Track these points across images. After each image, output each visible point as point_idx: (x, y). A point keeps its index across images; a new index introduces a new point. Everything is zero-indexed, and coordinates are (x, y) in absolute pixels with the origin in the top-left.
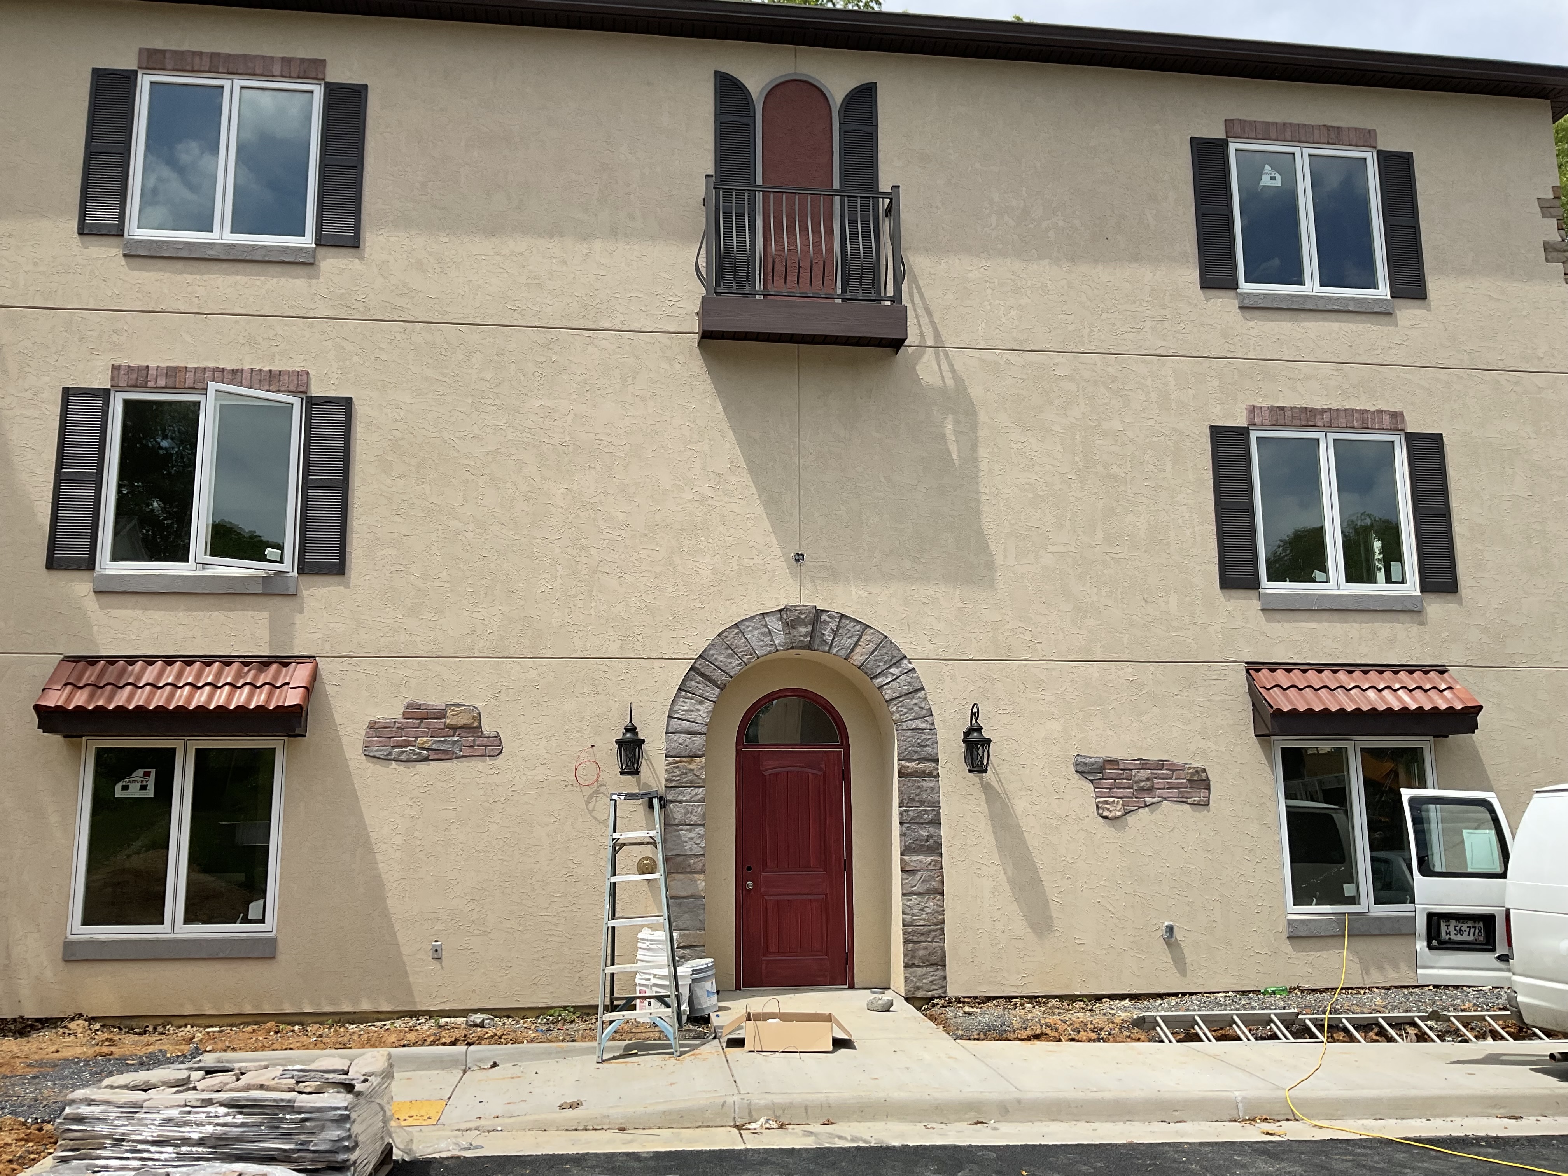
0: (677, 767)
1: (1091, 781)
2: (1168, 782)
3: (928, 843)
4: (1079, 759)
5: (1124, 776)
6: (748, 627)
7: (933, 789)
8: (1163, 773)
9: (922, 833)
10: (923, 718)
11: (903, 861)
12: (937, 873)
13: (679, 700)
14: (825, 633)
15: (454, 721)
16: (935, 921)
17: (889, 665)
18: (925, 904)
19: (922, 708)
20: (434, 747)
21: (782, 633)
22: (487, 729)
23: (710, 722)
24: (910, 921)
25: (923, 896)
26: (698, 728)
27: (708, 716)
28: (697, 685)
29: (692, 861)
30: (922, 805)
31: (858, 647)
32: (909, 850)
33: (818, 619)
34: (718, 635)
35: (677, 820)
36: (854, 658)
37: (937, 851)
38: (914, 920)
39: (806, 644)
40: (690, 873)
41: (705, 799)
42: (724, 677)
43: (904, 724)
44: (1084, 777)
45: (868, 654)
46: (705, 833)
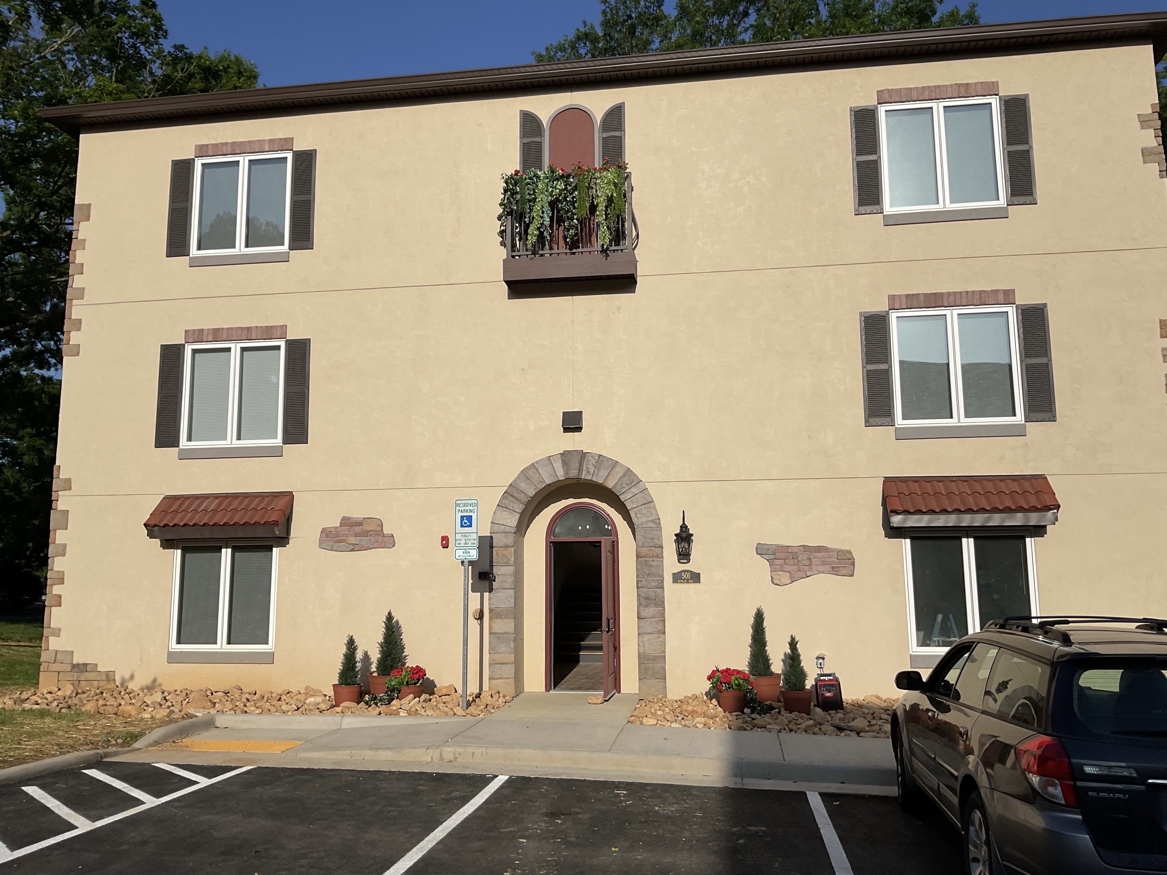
0: (497, 554)
1: (768, 560)
2: (823, 561)
3: (655, 602)
4: (759, 546)
5: (791, 557)
6: (540, 465)
7: (659, 566)
8: (819, 555)
10: (653, 521)
11: (638, 613)
12: (661, 620)
13: (498, 512)
14: (589, 467)
15: (367, 527)
16: (659, 651)
17: (630, 487)
18: (653, 640)
19: (652, 513)
20: (357, 543)
21: (561, 468)
22: (386, 532)
23: (517, 526)
24: (643, 650)
25: (651, 635)
26: (509, 529)
27: (515, 522)
28: (509, 503)
29: (506, 611)
30: (652, 577)
31: (611, 475)
32: (643, 606)
33: (584, 459)
34: (522, 471)
35: (497, 586)
36: (608, 483)
37: (661, 606)
38: (645, 650)
39: (576, 474)
40: (504, 618)
41: (514, 573)
42: (525, 497)
43: (640, 524)
44: (763, 558)
45: (616, 480)
46: (513, 594)
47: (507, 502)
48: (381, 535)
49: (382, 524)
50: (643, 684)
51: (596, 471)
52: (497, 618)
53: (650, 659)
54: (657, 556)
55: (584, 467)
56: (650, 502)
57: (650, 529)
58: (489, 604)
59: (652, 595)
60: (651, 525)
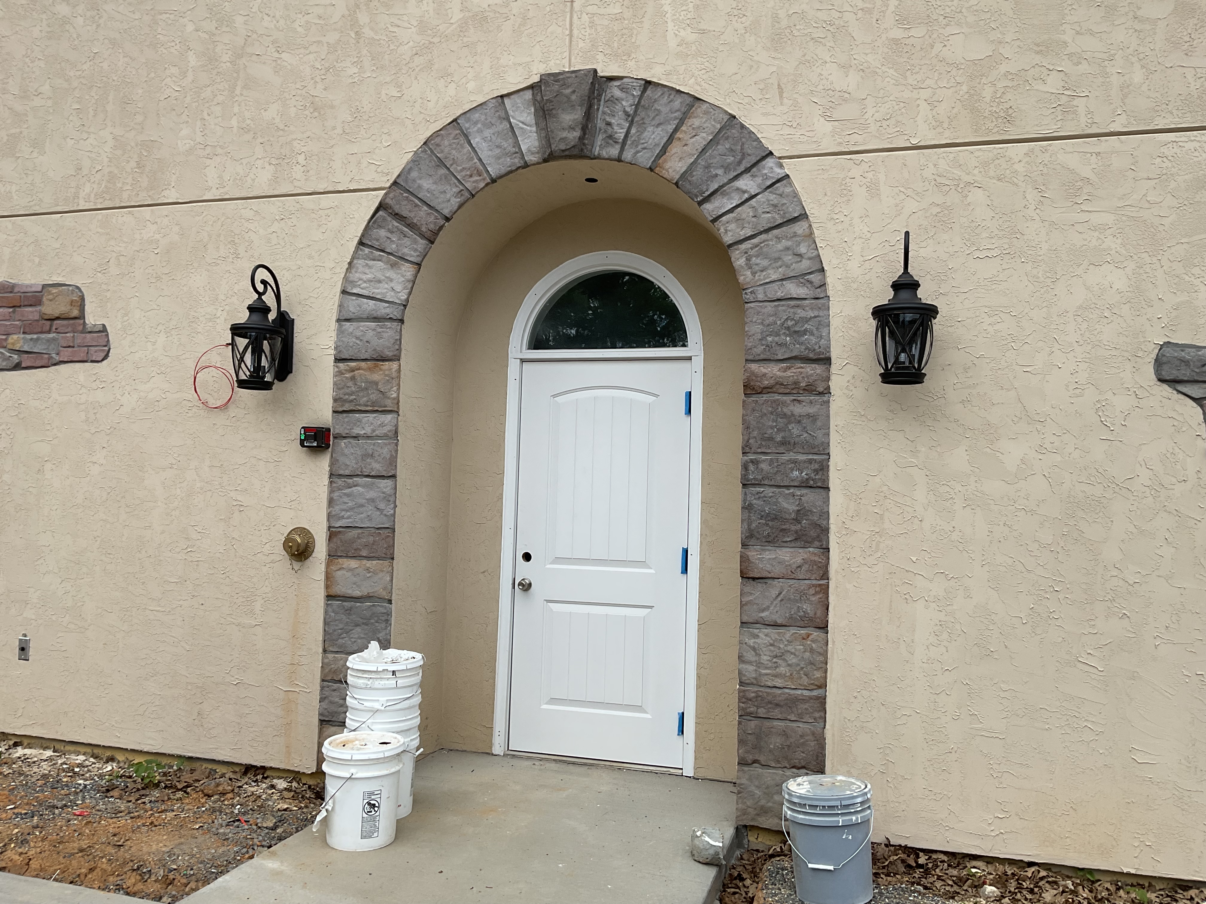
0: (353, 378)
1: (1198, 401)
3: (798, 527)
4: (1170, 351)
6: (476, 123)
7: (813, 418)
9: (786, 505)
10: (801, 277)
11: (744, 559)
12: (813, 585)
13: (359, 263)
14: (613, 121)
15: (50, 308)
16: (805, 680)
17: (735, 174)
18: (786, 645)
19: (800, 255)
20: (26, 348)
21: (534, 129)
22: (92, 319)
23: (407, 300)
24: (754, 676)
25: (782, 630)
26: (388, 311)
27: (404, 288)
28: (389, 235)
29: (371, 539)
30: (789, 451)
31: (675, 143)
32: (758, 539)
33: (600, 95)
34: (425, 143)
35: (350, 468)
36: (667, 165)
37: (817, 544)
38: (761, 675)
39: (573, 143)
40: (368, 558)
41: (396, 432)
42: (432, 219)
43: (760, 289)
44: (1179, 392)
45: (693, 156)
46: (393, 492)
47: (383, 233)
48: (81, 328)
49: (82, 299)
50: (750, 779)
51: (633, 131)
52: (347, 557)
53: (777, 705)
54: (810, 389)
55: (600, 124)
56: (794, 220)
57: (792, 303)
58: (329, 516)
59: (789, 506)
60: (793, 289)
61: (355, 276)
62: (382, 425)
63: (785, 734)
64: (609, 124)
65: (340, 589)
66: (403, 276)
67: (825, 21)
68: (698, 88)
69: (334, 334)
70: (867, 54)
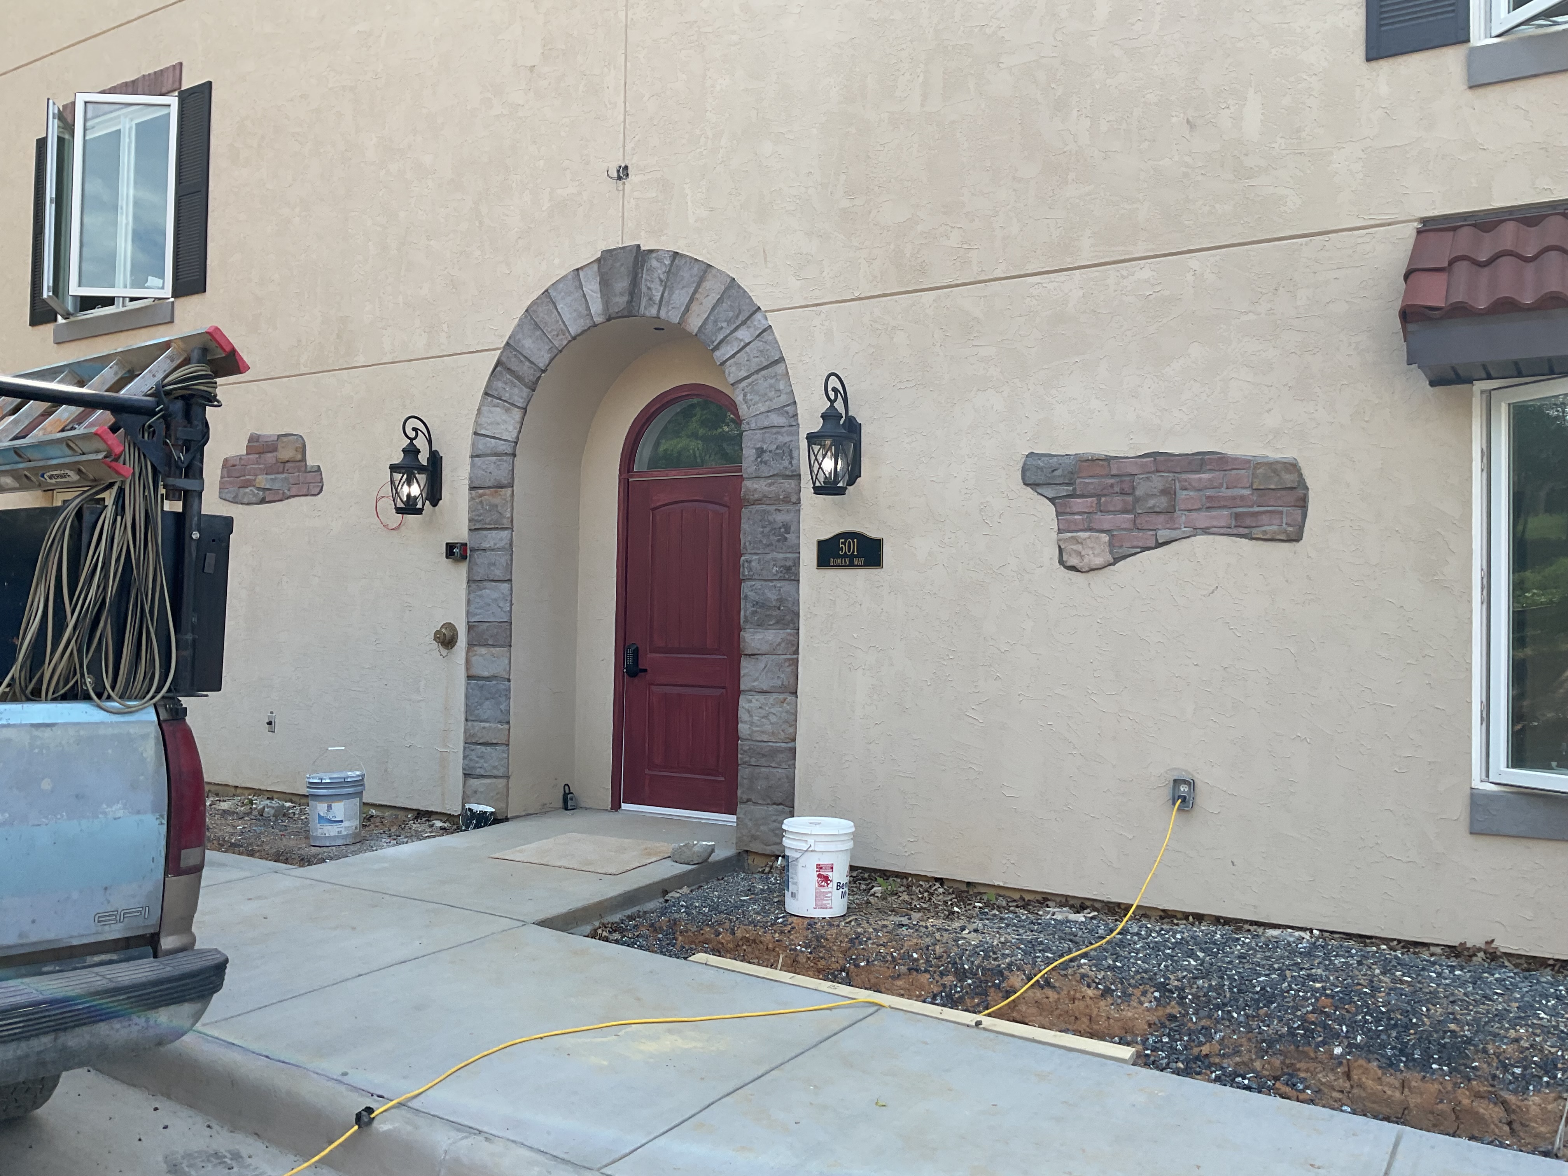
0: (481, 503)
1: (1052, 500)
2: (1208, 498)
3: (778, 612)
4: (1031, 461)
5: (1117, 489)
6: (560, 292)
8: (1200, 479)
9: (770, 595)
10: (780, 410)
12: (789, 659)
13: (484, 409)
14: (652, 286)
15: (283, 454)
16: (782, 735)
17: (735, 326)
18: (770, 708)
19: (779, 391)
20: (268, 486)
21: (599, 295)
22: (311, 462)
23: (518, 438)
24: (748, 732)
25: (768, 695)
26: (504, 447)
27: (515, 428)
28: (504, 386)
29: (495, 630)
30: (773, 551)
31: (695, 302)
32: (751, 623)
33: (643, 266)
34: (527, 311)
35: (480, 575)
36: (690, 321)
37: (791, 625)
38: (753, 732)
39: (623, 307)
40: (493, 646)
41: (511, 545)
42: (532, 371)
43: (753, 420)
44: (1039, 494)
45: (706, 312)
46: (509, 593)
47: (500, 384)
48: (303, 469)
49: (304, 445)
50: (745, 814)
51: (666, 294)
52: (480, 645)
53: (764, 755)
54: (787, 500)
55: (644, 289)
56: (776, 362)
57: (774, 430)
58: (468, 613)
59: (772, 596)
60: (777, 419)
61: (483, 420)
62: (501, 539)
63: (767, 778)
64: (649, 288)
65: (475, 672)
66: (514, 419)
67: (795, 196)
68: (709, 256)
69: (468, 467)
70: (824, 223)
